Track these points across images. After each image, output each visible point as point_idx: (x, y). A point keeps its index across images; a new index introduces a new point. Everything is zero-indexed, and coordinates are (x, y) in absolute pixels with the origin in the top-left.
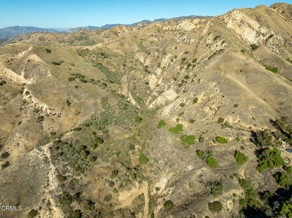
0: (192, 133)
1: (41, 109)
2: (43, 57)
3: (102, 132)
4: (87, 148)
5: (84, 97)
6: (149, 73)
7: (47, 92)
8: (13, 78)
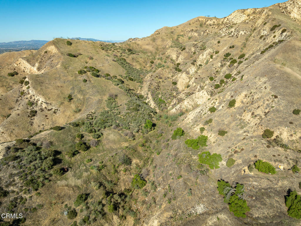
0: (219, 150)
1: (36, 102)
2: (61, 49)
3: (92, 135)
4: (61, 154)
5: (90, 93)
6: (180, 71)
7: (50, 83)
8: (26, 70)
